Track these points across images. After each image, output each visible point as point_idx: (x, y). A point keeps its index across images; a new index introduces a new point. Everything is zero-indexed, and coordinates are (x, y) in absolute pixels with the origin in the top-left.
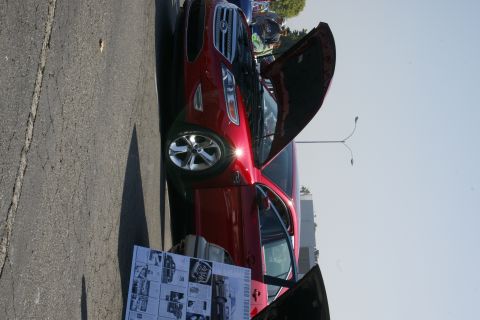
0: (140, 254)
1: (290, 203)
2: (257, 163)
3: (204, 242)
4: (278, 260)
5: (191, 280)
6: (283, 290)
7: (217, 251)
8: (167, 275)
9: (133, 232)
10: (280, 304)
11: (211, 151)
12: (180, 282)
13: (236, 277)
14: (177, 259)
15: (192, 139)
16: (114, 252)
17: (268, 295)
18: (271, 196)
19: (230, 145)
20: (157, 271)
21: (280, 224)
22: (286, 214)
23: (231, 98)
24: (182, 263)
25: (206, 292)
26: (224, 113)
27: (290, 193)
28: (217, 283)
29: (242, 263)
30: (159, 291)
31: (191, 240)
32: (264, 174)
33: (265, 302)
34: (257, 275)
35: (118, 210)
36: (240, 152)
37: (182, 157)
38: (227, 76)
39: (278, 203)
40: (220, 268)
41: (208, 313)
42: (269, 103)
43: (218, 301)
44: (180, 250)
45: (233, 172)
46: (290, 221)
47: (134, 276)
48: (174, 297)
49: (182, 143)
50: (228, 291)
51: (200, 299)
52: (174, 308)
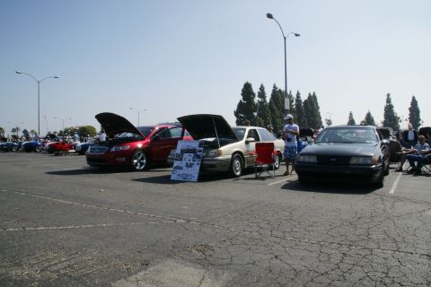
0: (173, 177)
1: (157, 128)
2: (144, 139)
3: (169, 156)
4: (176, 133)
5: (182, 160)
6: (186, 131)
7: (172, 152)
8: (181, 168)
9: (166, 180)
10: (191, 132)
11: (139, 154)
12: (182, 164)
13: (180, 145)
14: (175, 165)
15: (135, 161)
16: (173, 186)
17: (187, 136)
18: (154, 135)
19: (137, 149)
20: (179, 172)
21: (164, 131)
22: (161, 129)
23: (121, 148)
24: (176, 163)
25: (186, 155)
26: (127, 151)
27: (153, 128)
28: (183, 152)
29: (176, 144)
30: (185, 171)
31: (169, 161)
32: (147, 137)
33: (190, 137)
34: (181, 139)
35: (159, 185)
36: (140, 145)
37: (142, 164)
38: (113, 149)
39: (157, 132)
40: (178, 151)
41: (192, 155)
42: (124, 135)
43: (189, 151)
44: (172, 164)
45: (146, 148)
46: (163, 128)
47: (180, 179)
48: (187, 166)
49: (136, 165)
50: (185, 148)
51: (188, 157)
52: (191, 165)
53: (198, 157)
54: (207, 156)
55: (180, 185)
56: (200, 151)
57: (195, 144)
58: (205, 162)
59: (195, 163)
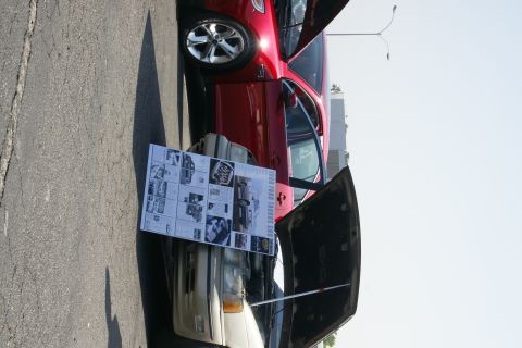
0: (156, 152)
1: (319, 101)
2: (283, 56)
3: (225, 141)
4: (305, 161)
5: (212, 181)
6: (311, 193)
7: (240, 151)
8: (186, 175)
9: (148, 130)
10: (306, 209)
11: (233, 42)
12: (200, 182)
13: (260, 179)
14: (196, 158)
15: (213, 28)
16: (128, 151)
17: (294, 198)
18: (299, 92)
19: (253, 34)
20: (175, 172)
21: (309, 123)
22: (315, 112)
24: (201, 163)
25: (228, 194)
27: (319, 88)
28: (239, 185)
30: (177, 193)
31: (211, 139)
32: (291, 68)
33: (290, 205)
34: (283, 178)
36: (266, 43)
37: (202, 48)
39: (306, 101)
40: (243, 169)
41: (229, 216)
43: (241, 204)
44: (200, 150)
45: (258, 67)
46: (319, 121)
47: (150, 176)
48: (193, 199)
49: (201, 33)
50: (251, 192)
51: (221, 201)
52: (193, 211)
53: (222, 235)
54: (223, 261)
55: (132, 177)
56: (239, 240)
57: (262, 225)
58: (203, 258)
59: (202, 226)
